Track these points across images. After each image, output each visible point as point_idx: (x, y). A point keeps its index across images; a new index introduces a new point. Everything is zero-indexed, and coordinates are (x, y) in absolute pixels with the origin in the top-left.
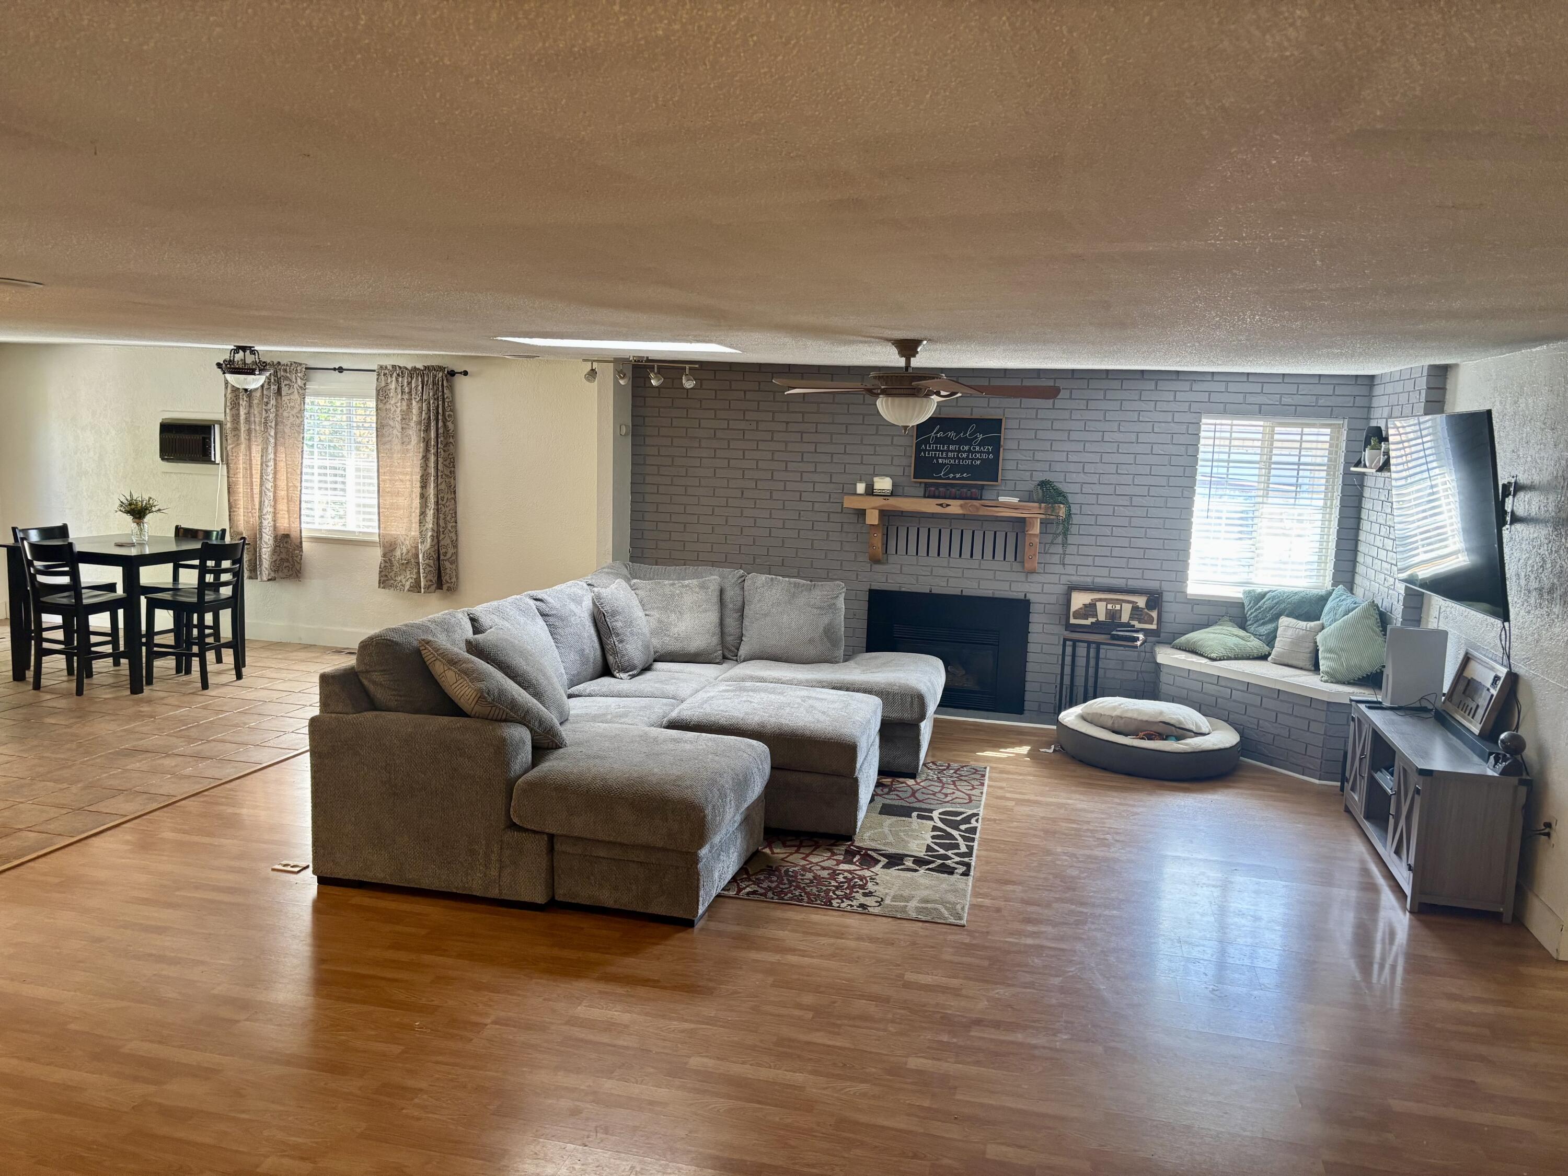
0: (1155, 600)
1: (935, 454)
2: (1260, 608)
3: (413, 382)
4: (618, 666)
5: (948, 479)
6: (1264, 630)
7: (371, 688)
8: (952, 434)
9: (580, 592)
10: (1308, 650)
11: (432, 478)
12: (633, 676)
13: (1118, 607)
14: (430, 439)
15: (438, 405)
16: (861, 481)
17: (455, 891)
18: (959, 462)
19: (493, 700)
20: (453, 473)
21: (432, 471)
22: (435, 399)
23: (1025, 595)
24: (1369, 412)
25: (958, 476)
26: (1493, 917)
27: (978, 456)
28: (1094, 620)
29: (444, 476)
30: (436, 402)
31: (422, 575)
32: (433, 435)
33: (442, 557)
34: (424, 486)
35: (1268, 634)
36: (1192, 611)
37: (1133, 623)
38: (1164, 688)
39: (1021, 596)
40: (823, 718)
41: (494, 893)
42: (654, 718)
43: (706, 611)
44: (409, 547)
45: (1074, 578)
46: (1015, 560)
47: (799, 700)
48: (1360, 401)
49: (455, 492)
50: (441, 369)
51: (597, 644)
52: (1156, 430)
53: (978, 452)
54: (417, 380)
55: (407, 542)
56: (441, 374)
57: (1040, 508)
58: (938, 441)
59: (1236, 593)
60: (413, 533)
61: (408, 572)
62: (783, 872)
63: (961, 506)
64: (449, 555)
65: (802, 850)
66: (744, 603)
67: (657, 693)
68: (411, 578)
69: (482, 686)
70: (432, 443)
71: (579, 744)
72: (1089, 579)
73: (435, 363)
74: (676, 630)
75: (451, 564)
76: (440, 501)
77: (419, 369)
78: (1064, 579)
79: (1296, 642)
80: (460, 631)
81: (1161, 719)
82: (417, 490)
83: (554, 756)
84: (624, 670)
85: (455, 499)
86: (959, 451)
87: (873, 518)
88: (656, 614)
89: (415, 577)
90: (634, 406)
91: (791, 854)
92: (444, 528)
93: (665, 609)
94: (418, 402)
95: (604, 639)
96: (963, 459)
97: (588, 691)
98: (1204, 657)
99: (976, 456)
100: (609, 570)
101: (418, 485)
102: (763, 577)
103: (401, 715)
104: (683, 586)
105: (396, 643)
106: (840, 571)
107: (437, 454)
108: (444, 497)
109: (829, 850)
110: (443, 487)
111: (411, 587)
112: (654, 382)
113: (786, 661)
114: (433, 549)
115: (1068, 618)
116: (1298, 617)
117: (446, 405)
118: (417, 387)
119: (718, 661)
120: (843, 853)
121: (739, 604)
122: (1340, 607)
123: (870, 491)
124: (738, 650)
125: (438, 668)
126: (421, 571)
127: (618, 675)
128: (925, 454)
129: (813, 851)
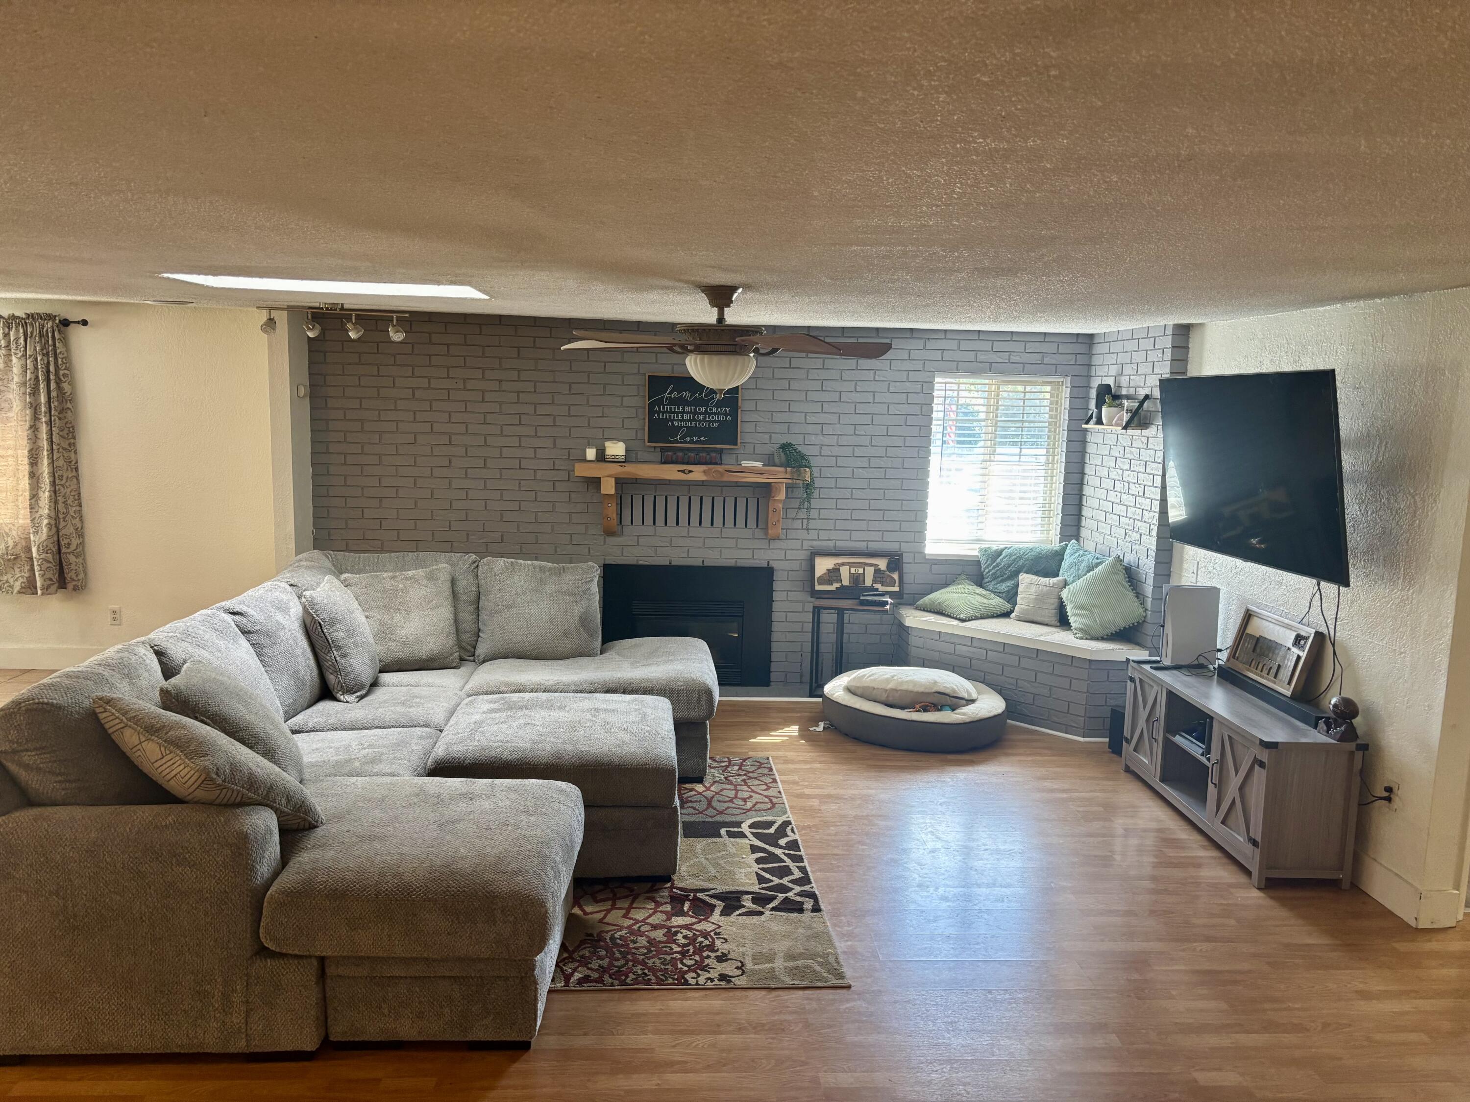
0: (896, 562)
1: (670, 416)
2: (998, 565)
3: (12, 333)
4: (342, 687)
5: (685, 442)
6: (1004, 587)
7: (23, 775)
8: (686, 394)
9: (284, 597)
10: (1053, 607)
11: (45, 453)
12: (361, 698)
13: (861, 571)
14: (40, 404)
15: (48, 363)
16: (590, 446)
17: (177, 1051)
18: (696, 424)
19: (224, 781)
20: (72, 445)
21: (45, 444)
22: (43, 355)
23: (769, 562)
24: (1089, 370)
25: (695, 439)
26: (1332, 885)
27: (715, 418)
28: (838, 585)
29: (61, 450)
30: (45, 358)
31: (37, 574)
32: (43, 399)
33: (64, 550)
34: (34, 460)
35: (1008, 591)
36: (931, 570)
37: (876, 586)
38: (914, 652)
39: (765, 564)
40: (627, 738)
41: (240, 1045)
42: (415, 760)
43: (437, 607)
44: (17, 539)
45: (815, 543)
46: (757, 526)
47: (588, 716)
48: (1081, 359)
49: (77, 469)
50: (50, 317)
51: (312, 662)
52: (892, 389)
53: (715, 414)
54: (17, 331)
55: (14, 533)
56: (50, 324)
57: (786, 472)
58: (672, 402)
59: (972, 551)
60: (21, 521)
61: (17, 570)
62: (608, 941)
63: (704, 472)
64: (73, 547)
65: (619, 904)
66: (479, 593)
67: (403, 721)
68: (22, 577)
69: (207, 763)
70: (43, 409)
71: (339, 818)
72: (831, 544)
73: (42, 310)
74: (403, 632)
75: (77, 557)
76: (57, 481)
77: (18, 317)
78: (806, 545)
79: (1040, 598)
80: (146, 674)
81: (936, 689)
82: (25, 468)
83: (312, 842)
84: (350, 691)
85: (77, 478)
86: (695, 413)
87: (608, 487)
88: (377, 615)
89: (27, 575)
90: (311, 363)
91: (608, 911)
92: (66, 514)
93: (386, 608)
94: (20, 358)
95: (321, 654)
96: (700, 421)
97: (310, 725)
98: (953, 618)
99: (713, 418)
100: (309, 563)
101: (26, 461)
102: (501, 562)
103: (77, 812)
104: (407, 579)
105: (59, 707)
106: (570, 546)
107: (50, 423)
108: (62, 476)
109: (653, 899)
110: (61, 463)
111: (22, 588)
112: (353, 335)
113: (538, 657)
114: (51, 540)
115: (813, 586)
116: (1036, 573)
117: (60, 360)
118: (17, 339)
119: (455, 664)
120: (669, 900)
121: (474, 595)
122: (1081, 562)
123: (601, 457)
124: (475, 648)
125: (129, 739)
126: (36, 568)
127: (342, 697)
128: (659, 416)
129: (632, 903)
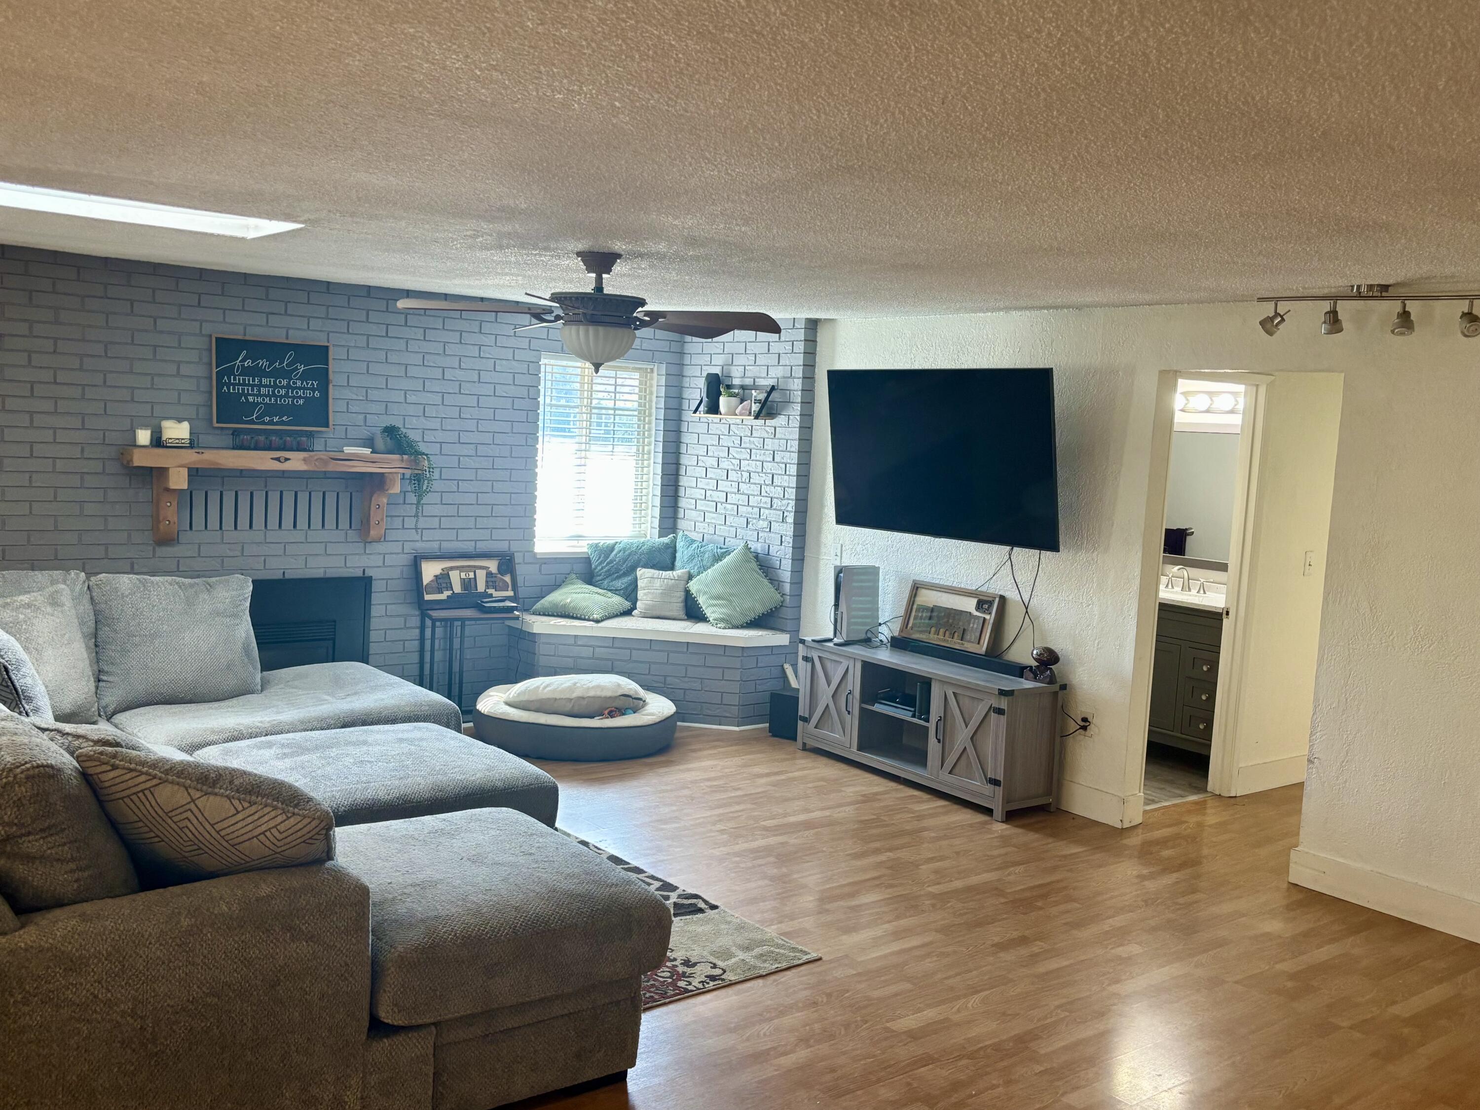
0: (507, 563)
1: (243, 390)
2: (611, 562)
5: (264, 423)
6: (620, 583)
8: (263, 363)
10: (680, 600)
13: (472, 575)
16: (144, 426)
18: (276, 401)
23: (364, 570)
24: (682, 358)
25: (276, 419)
27: (301, 393)
28: (449, 593)
35: (626, 588)
36: (540, 570)
37: (490, 591)
38: (543, 661)
39: (359, 573)
45: (419, 545)
46: (351, 527)
48: (675, 347)
52: (498, 368)
53: (300, 388)
57: (402, 460)
58: (245, 371)
59: (582, 548)
63: (304, 460)
72: (436, 545)
78: (408, 547)
79: (668, 591)
86: (275, 386)
87: (179, 480)
96: (281, 397)
98: (585, 619)
99: (297, 393)
115: (420, 595)
116: (654, 567)
122: (704, 552)
123: (157, 442)
128: (229, 389)
